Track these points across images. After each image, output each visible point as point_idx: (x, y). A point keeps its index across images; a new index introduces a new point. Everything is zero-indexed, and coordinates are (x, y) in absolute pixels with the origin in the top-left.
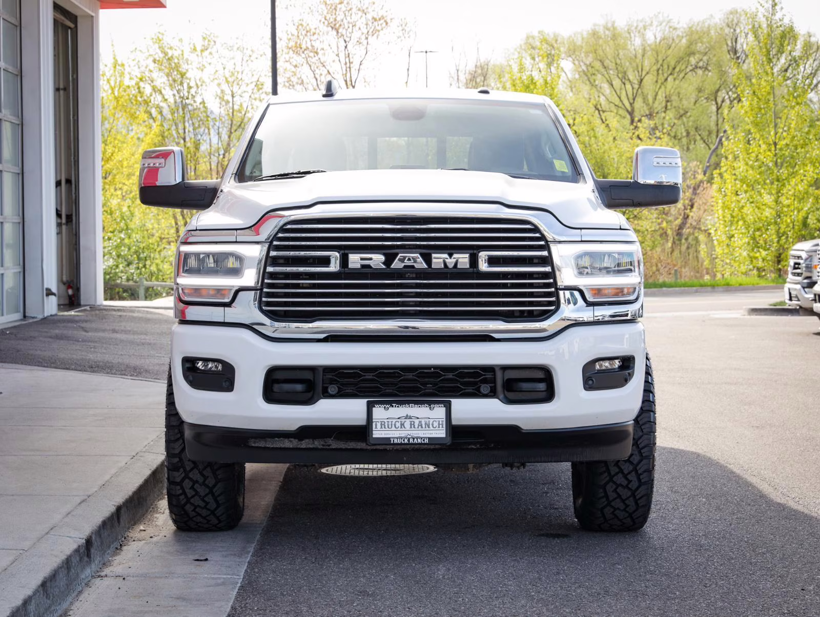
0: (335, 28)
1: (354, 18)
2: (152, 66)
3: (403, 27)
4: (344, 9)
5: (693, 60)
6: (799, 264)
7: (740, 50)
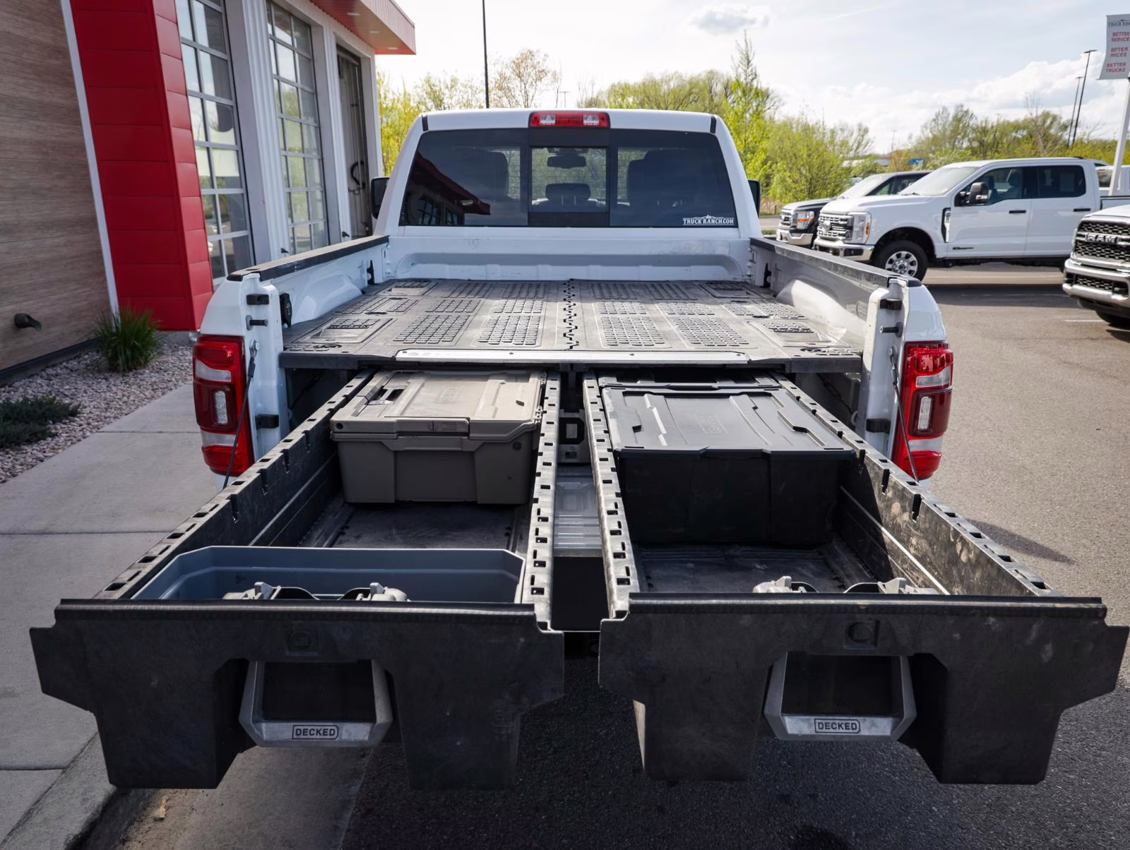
0: (519, 76)
1: (529, 70)
2: (425, 96)
3: (554, 75)
4: (524, 65)
5: (691, 98)
6: (788, 218)
7: (713, 92)
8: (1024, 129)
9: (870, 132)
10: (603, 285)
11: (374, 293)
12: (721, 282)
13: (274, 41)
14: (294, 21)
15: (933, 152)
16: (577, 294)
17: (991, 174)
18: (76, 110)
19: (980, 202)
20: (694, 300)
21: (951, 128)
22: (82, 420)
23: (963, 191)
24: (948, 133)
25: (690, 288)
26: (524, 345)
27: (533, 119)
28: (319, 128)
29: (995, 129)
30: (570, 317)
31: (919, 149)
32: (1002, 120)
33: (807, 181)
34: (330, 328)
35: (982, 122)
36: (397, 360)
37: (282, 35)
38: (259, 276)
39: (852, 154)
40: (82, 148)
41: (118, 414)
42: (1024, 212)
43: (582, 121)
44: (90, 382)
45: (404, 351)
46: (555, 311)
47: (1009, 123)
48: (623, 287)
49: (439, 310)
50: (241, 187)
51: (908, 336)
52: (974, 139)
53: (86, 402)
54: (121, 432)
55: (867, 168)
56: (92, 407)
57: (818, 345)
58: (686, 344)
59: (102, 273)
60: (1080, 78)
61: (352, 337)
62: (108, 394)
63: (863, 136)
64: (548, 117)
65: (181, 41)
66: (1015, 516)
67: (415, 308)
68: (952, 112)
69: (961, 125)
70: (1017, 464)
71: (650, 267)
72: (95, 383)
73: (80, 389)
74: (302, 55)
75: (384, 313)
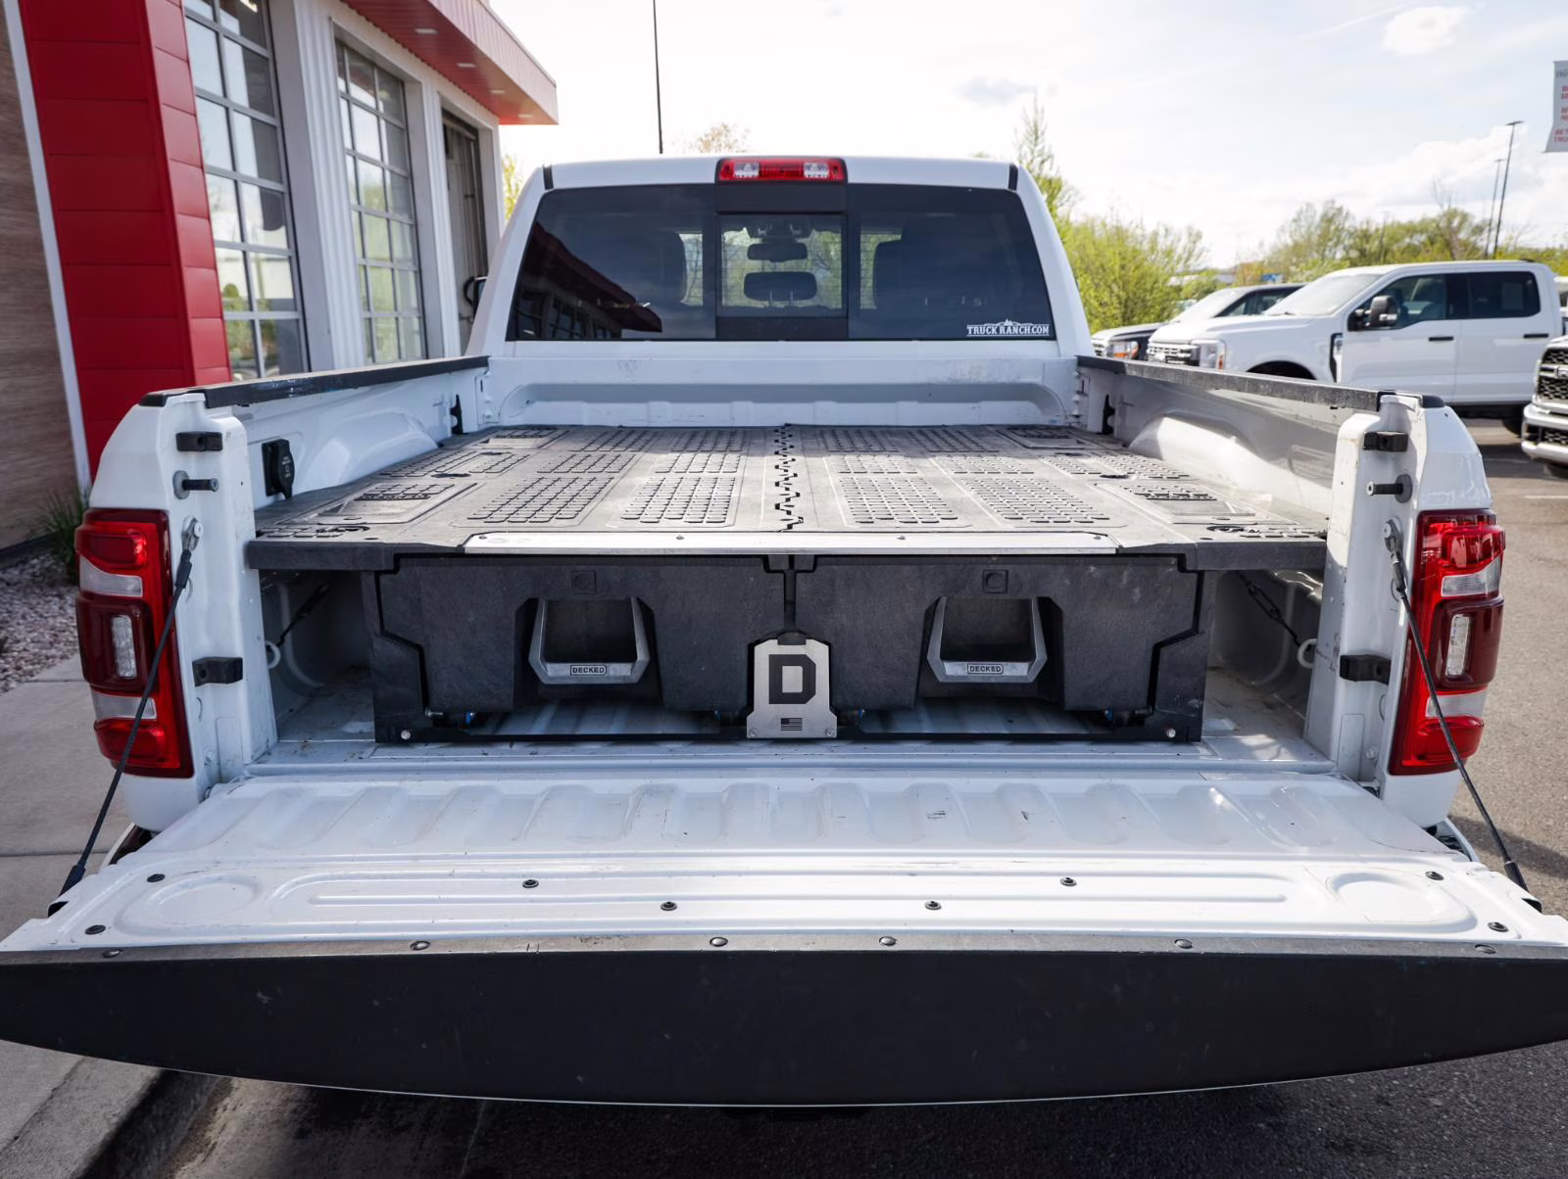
6: (1100, 351)
8: (1422, 232)
9: (1203, 239)
10: (838, 432)
11: (458, 446)
12: (1033, 427)
13: (348, 101)
14: (379, 75)
15: (1296, 265)
16: (798, 444)
17: (1396, 286)
18: (29, 190)
19: (1386, 324)
20: (994, 452)
21: (1319, 232)
22: (8, 663)
23: (1359, 308)
24: (1315, 238)
25: (982, 436)
26: (704, 524)
27: (723, 169)
28: (415, 227)
29: (1382, 233)
30: (787, 479)
31: (1274, 261)
32: (1389, 221)
33: (1120, 303)
34: (360, 499)
35: (1361, 224)
36: (467, 551)
37: (358, 92)
38: (204, 399)
39: (1180, 268)
40: (38, 245)
41: (68, 651)
42: (1450, 339)
43: (802, 172)
44: (34, 602)
45: (482, 535)
46: (761, 470)
47: (1400, 226)
48: (873, 435)
49: (561, 469)
50: (296, 310)
51: (1420, 502)
52: (1351, 247)
53: (20, 634)
54: (66, 681)
55: (1203, 287)
56: (29, 640)
57: (1234, 521)
58: (996, 521)
59: (67, 434)
60: (1499, 160)
61: (393, 514)
62: (59, 619)
63: (1195, 242)
64: (748, 166)
65: (195, 91)
66: (1515, 807)
67: (519, 467)
68: (1320, 210)
69: (1333, 228)
70: (1498, 719)
71: (915, 404)
72: (42, 602)
73: (17, 613)
74: (390, 123)
75: (466, 475)
